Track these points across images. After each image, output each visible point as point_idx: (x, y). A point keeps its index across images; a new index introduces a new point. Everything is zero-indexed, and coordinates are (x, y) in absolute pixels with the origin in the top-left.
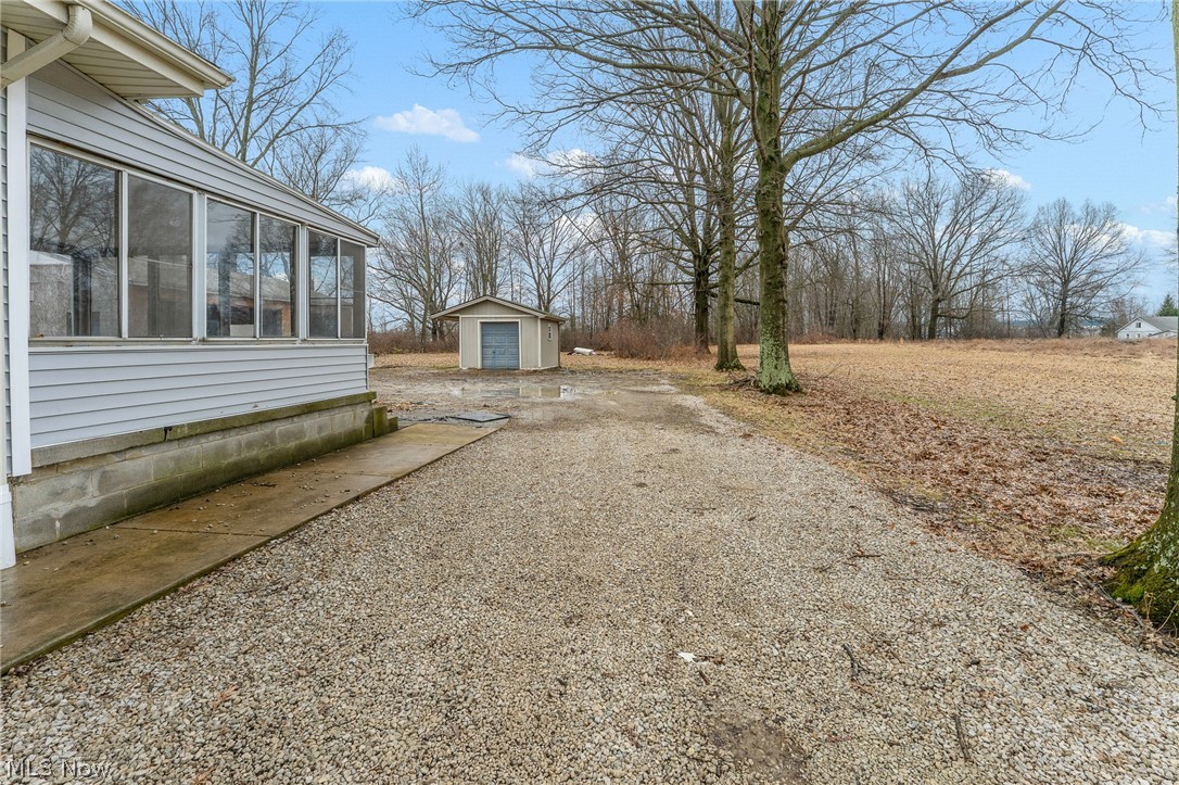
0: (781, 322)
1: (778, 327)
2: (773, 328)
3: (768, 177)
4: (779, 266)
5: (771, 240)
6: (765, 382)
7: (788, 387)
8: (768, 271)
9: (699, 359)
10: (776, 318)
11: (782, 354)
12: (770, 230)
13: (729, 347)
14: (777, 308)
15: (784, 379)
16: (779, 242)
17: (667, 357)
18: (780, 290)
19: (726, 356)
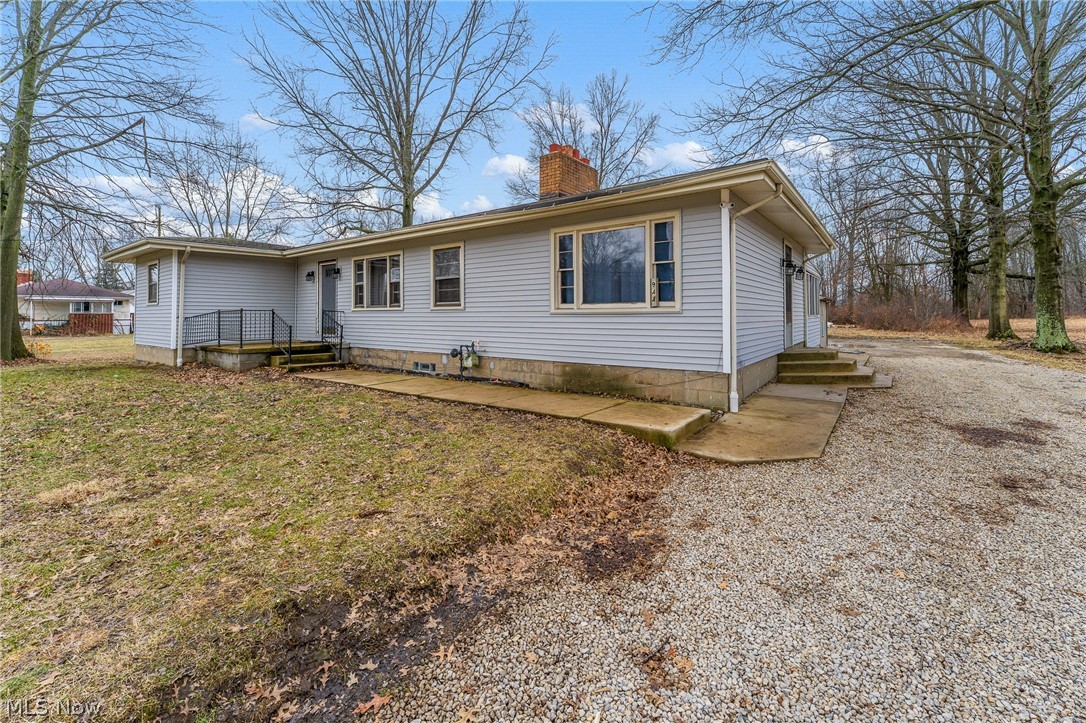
0: (1057, 302)
1: (1054, 306)
2: (1048, 307)
3: (1040, 202)
4: (1053, 263)
5: (1045, 245)
6: (1041, 343)
7: (1065, 348)
8: (1042, 267)
9: (962, 331)
10: (1050, 300)
11: (1059, 325)
12: (1044, 237)
13: (1002, 320)
14: (1052, 293)
15: (1060, 342)
16: (1053, 245)
17: (927, 329)
18: (1055, 280)
19: (999, 327)
